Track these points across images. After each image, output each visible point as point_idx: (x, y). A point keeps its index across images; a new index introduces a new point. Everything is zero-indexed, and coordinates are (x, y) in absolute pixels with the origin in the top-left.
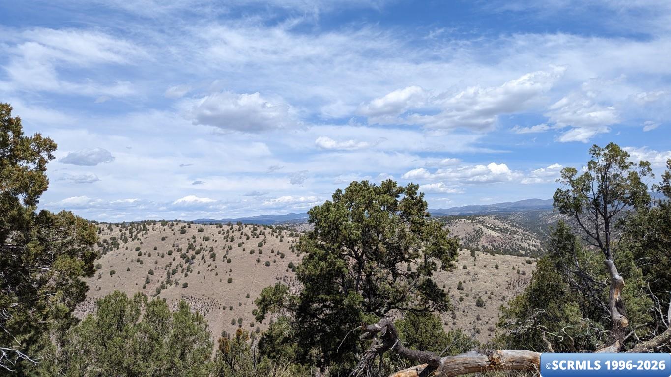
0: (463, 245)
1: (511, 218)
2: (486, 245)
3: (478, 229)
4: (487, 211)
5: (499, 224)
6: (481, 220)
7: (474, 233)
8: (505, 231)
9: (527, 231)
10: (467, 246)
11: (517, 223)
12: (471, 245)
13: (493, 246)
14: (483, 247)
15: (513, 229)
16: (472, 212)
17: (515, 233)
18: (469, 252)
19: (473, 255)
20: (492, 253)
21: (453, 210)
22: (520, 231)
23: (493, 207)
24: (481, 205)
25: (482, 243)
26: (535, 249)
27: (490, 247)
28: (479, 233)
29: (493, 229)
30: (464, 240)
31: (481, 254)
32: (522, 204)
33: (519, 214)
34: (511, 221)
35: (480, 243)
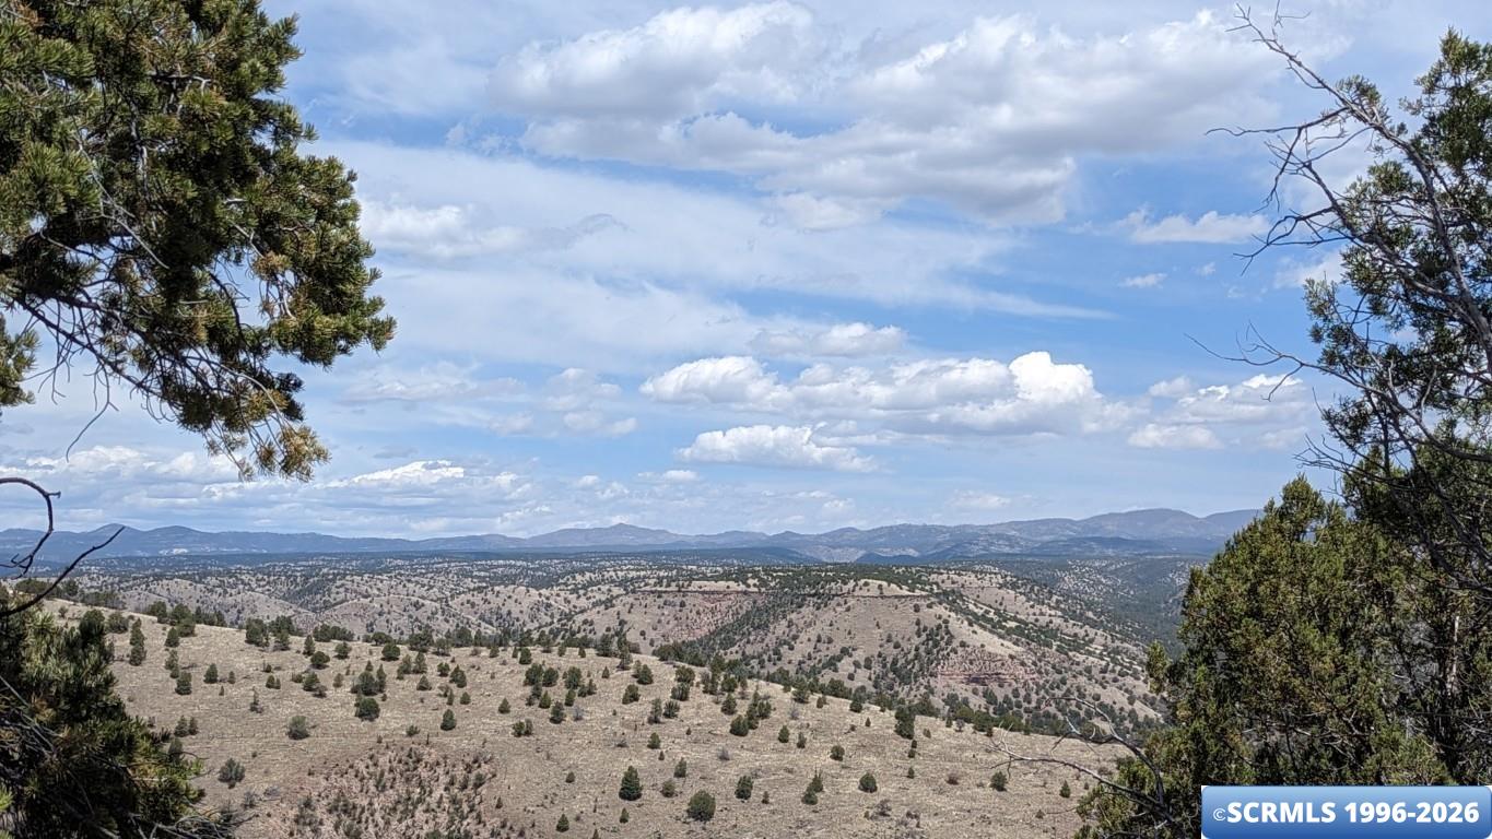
0: (871, 689)
1: (1069, 582)
2: (963, 691)
3: (931, 623)
4: (976, 550)
5: (1018, 605)
6: (948, 586)
7: (916, 641)
8: (1045, 634)
9: (1126, 638)
10: (887, 694)
11: (1090, 606)
12: (902, 691)
13: (990, 698)
14: (951, 700)
15: (1071, 628)
16: (912, 552)
17: (1077, 644)
18: (890, 715)
19: (904, 729)
20: (984, 725)
21: (837, 539)
22: (1100, 639)
23: (999, 536)
24: (952, 523)
25: (948, 682)
26: (1152, 713)
27: (977, 703)
28: (936, 639)
29: (994, 627)
30: (877, 668)
31: (936, 724)
32: (1111, 530)
33: (1100, 571)
34: (1067, 595)
35: (939, 684)
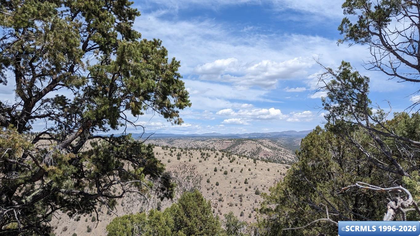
0: (250, 156)
1: (278, 141)
2: (263, 157)
3: (259, 147)
4: (265, 136)
5: (271, 144)
6: (261, 141)
7: (256, 149)
8: (275, 149)
9: (287, 149)
10: (252, 157)
11: (282, 144)
12: (254, 157)
13: (267, 158)
14: (261, 158)
15: (279, 148)
16: (256, 137)
17: (280, 150)
18: (253, 160)
19: (255, 162)
20: (266, 162)
21: (245, 135)
22: (283, 149)
23: (268, 134)
24: (261, 133)
25: (261, 155)
26: (291, 160)
27: (265, 158)
28: (259, 149)
29: (268, 147)
30: (251, 153)
31: (259, 161)
32: (285, 133)
33: (283, 139)
34: (278, 143)
35: (260, 156)
